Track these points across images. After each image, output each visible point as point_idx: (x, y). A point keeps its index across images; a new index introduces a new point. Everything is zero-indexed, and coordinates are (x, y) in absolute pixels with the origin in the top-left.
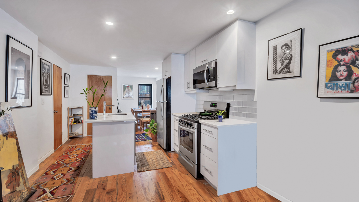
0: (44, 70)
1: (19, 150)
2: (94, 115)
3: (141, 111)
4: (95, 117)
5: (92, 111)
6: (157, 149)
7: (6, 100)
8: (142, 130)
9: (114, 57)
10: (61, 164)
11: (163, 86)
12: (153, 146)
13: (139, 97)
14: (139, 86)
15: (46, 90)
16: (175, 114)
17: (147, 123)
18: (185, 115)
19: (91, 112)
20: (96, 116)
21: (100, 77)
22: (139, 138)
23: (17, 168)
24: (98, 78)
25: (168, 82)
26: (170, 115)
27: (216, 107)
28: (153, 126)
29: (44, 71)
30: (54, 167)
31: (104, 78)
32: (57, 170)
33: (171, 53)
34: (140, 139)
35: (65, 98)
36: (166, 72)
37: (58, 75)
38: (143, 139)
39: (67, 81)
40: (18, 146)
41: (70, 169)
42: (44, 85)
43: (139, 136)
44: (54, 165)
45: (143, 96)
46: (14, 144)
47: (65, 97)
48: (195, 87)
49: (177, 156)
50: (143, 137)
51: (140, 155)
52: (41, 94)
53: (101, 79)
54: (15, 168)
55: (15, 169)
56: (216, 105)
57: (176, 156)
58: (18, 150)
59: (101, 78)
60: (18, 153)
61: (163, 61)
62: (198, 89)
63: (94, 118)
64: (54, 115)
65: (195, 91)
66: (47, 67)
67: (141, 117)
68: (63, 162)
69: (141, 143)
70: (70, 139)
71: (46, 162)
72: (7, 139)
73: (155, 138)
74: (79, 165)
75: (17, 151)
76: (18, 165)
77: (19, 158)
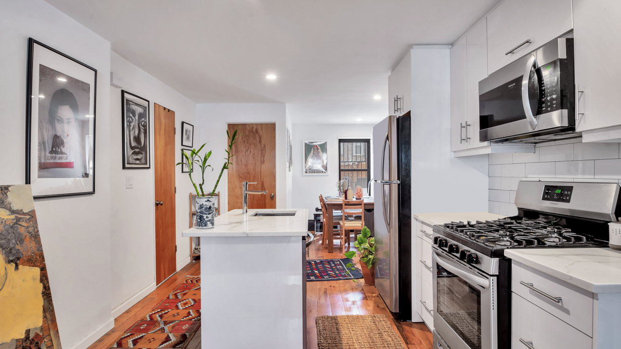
0: (131, 115)
1: (47, 294)
2: (205, 216)
3: (341, 205)
4: (208, 223)
5: (201, 207)
6: (374, 309)
7: (28, 181)
8: (344, 250)
9: (271, 77)
10: (157, 321)
11: (387, 138)
12: (365, 298)
13: (340, 170)
14: (342, 144)
15: (135, 157)
16: (421, 218)
17: (357, 232)
18: (452, 224)
19: (199, 209)
20: (209, 221)
21: (253, 127)
22: (333, 270)
23: (37, 335)
24: (248, 129)
25: (402, 127)
26: (410, 217)
27: (568, 201)
28: (367, 245)
29: (131, 117)
30: (142, 328)
31: (259, 128)
32: (142, 337)
33: (410, 46)
34: (335, 273)
35: (183, 174)
36: (397, 100)
37: (165, 127)
38: (342, 276)
39: (188, 138)
40: (44, 284)
41: (168, 339)
42: (132, 148)
43: (335, 266)
44: (143, 321)
45: (355, 167)
46: (34, 279)
47: (182, 172)
48: (484, 138)
49: (430, 342)
50: (344, 269)
51: (327, 323)
52: (124, 167)
53: (253, 132)
54: (32, 336)
55: (33, 339)
56: (570, 196)
57: (428, 339)
58: (43, 293)
59: (254, 130)
60: (44, 300)
61: (390, 74)
62: (497, 142)
63: (206, 225)
64: (157, 209)
65: (487, 148)
66: (139, 110)
67: (340, 218)
68: (161, 316)
69: (336, 285)
70: (193, 261)
71: (133, 313)
72: (17, 268)
73: (371, 276)
74: (188, 330)
75: (41, 295)
76: (42, 329)
77: (44, 311)
